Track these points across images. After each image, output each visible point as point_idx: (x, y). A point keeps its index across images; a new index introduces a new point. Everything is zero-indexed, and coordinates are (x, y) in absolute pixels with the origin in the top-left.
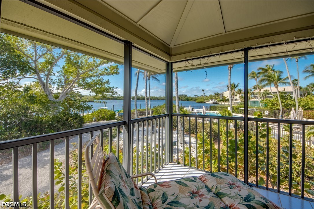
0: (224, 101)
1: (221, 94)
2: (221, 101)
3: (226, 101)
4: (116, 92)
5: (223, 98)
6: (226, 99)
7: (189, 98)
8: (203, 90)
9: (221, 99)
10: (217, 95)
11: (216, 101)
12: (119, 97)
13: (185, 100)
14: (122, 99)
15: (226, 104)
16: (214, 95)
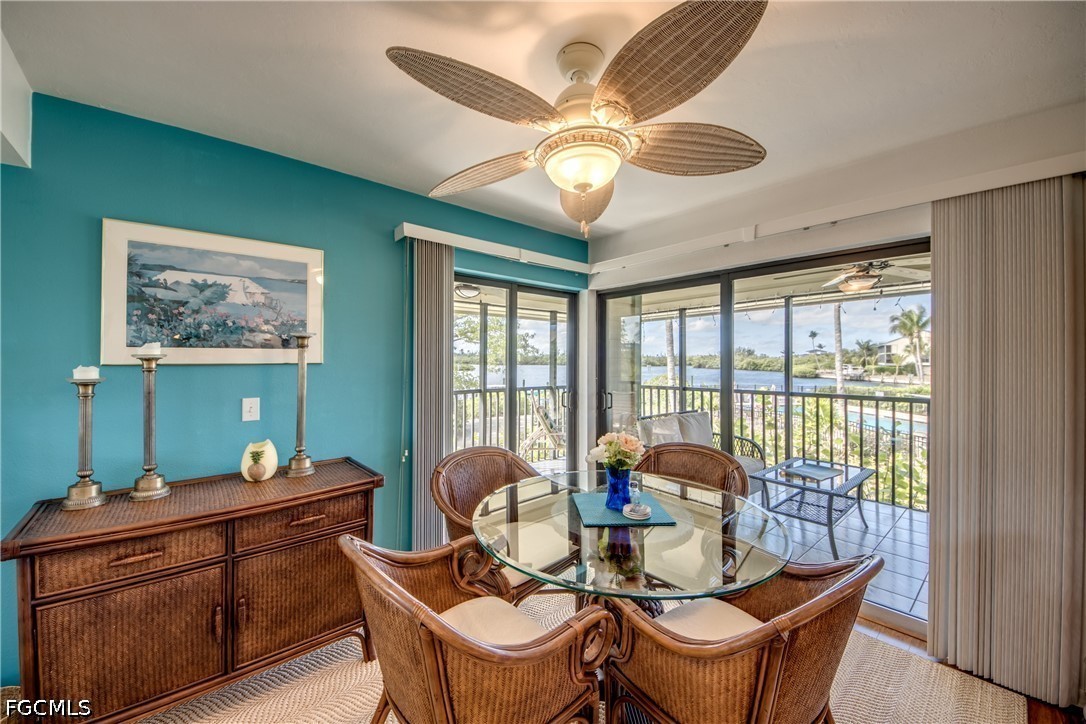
0: (893, 372)
1: (881, 347)
2: (881, 371)
3: (900, 373)
4: (533, 347)
5: (888, 361)
6: (904, 363)
7: (761, 361)
8: (813, 335)
9: (883, 364)
10: (869, 349)
11: (860, 370)
12: (536, 358)
13: (745, 369)
14: (546, 364)
15: (899, 381)
16: (857, 348)
